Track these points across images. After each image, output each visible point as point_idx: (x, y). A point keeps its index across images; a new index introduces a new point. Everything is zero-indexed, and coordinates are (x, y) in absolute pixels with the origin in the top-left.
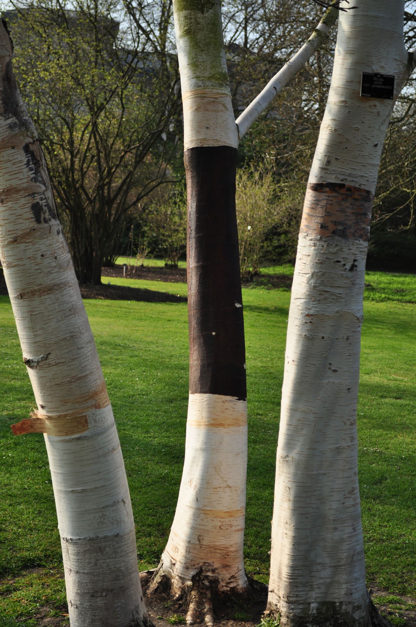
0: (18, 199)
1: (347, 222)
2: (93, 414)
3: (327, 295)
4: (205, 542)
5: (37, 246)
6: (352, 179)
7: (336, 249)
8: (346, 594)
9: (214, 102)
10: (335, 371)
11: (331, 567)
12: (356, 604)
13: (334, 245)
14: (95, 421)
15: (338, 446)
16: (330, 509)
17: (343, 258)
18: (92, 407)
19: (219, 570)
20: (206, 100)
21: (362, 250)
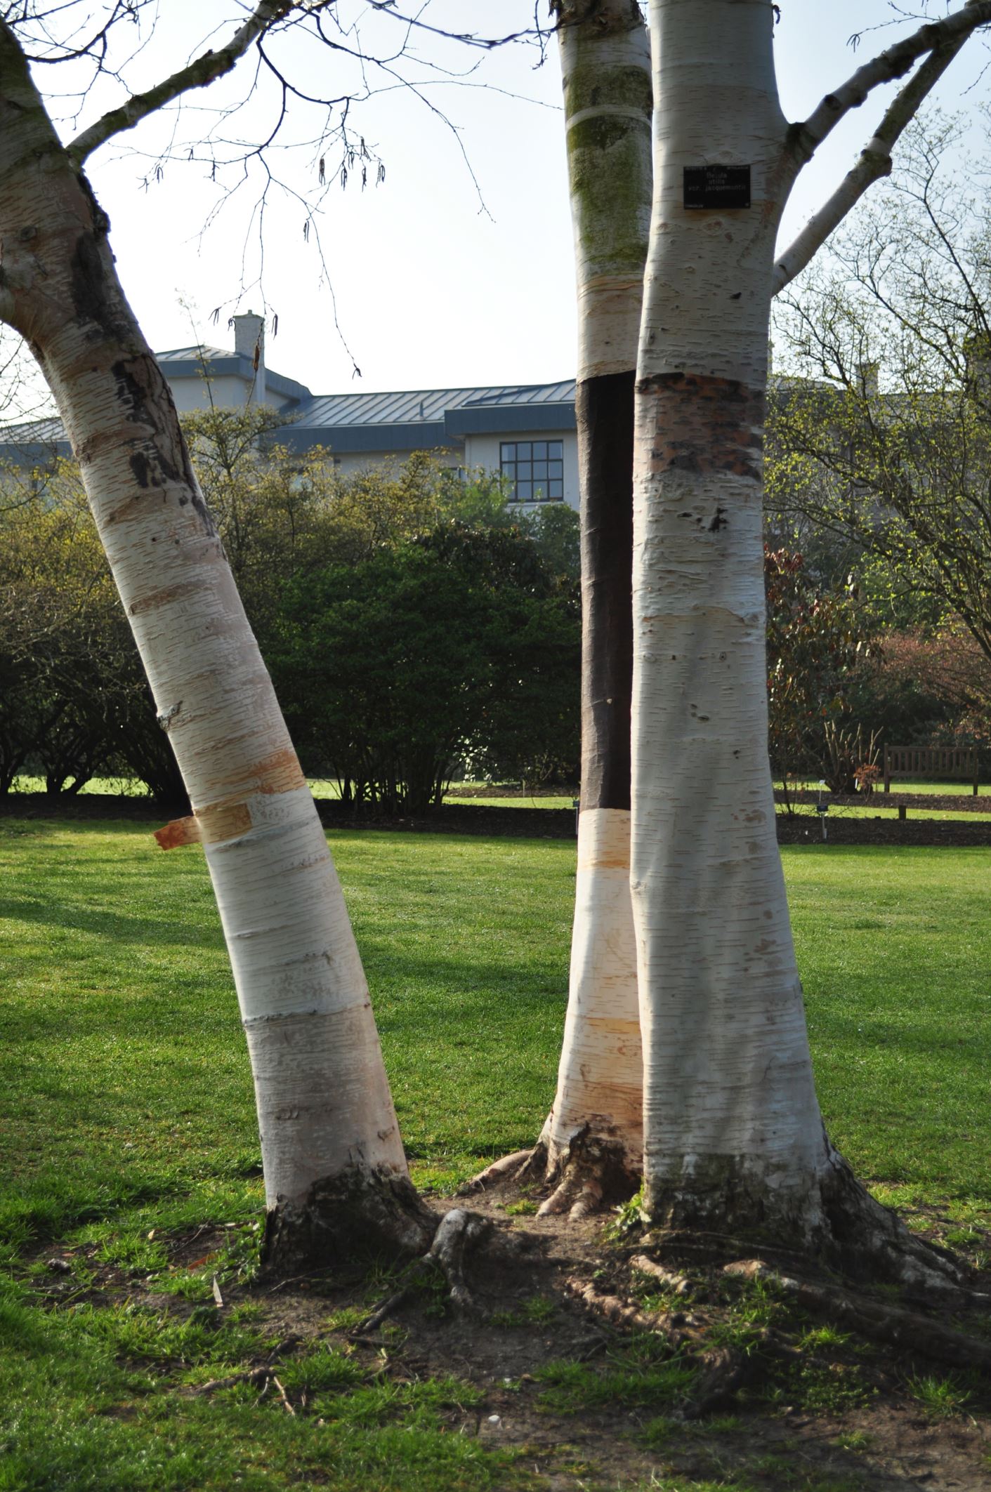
0: (109, 452)
1: (696, 442)
2: (259, 803)
3: (672, 578)
4: (593, 1077)
5: (144, 525)
6: (694, 362)
7: (679, 492)
8: (752, 1140)
9: (619, 296)
10: (704, 719)
11: (724, 1088)
12: (774, 1161)
13: (675, 486)
14: (263, 814)
15: (723, 860)
16: (717, 980)
17: (696, 508)
18: (255, 789)
19: (624, 1132)
20: (606, 295)
21: (737, 491)
